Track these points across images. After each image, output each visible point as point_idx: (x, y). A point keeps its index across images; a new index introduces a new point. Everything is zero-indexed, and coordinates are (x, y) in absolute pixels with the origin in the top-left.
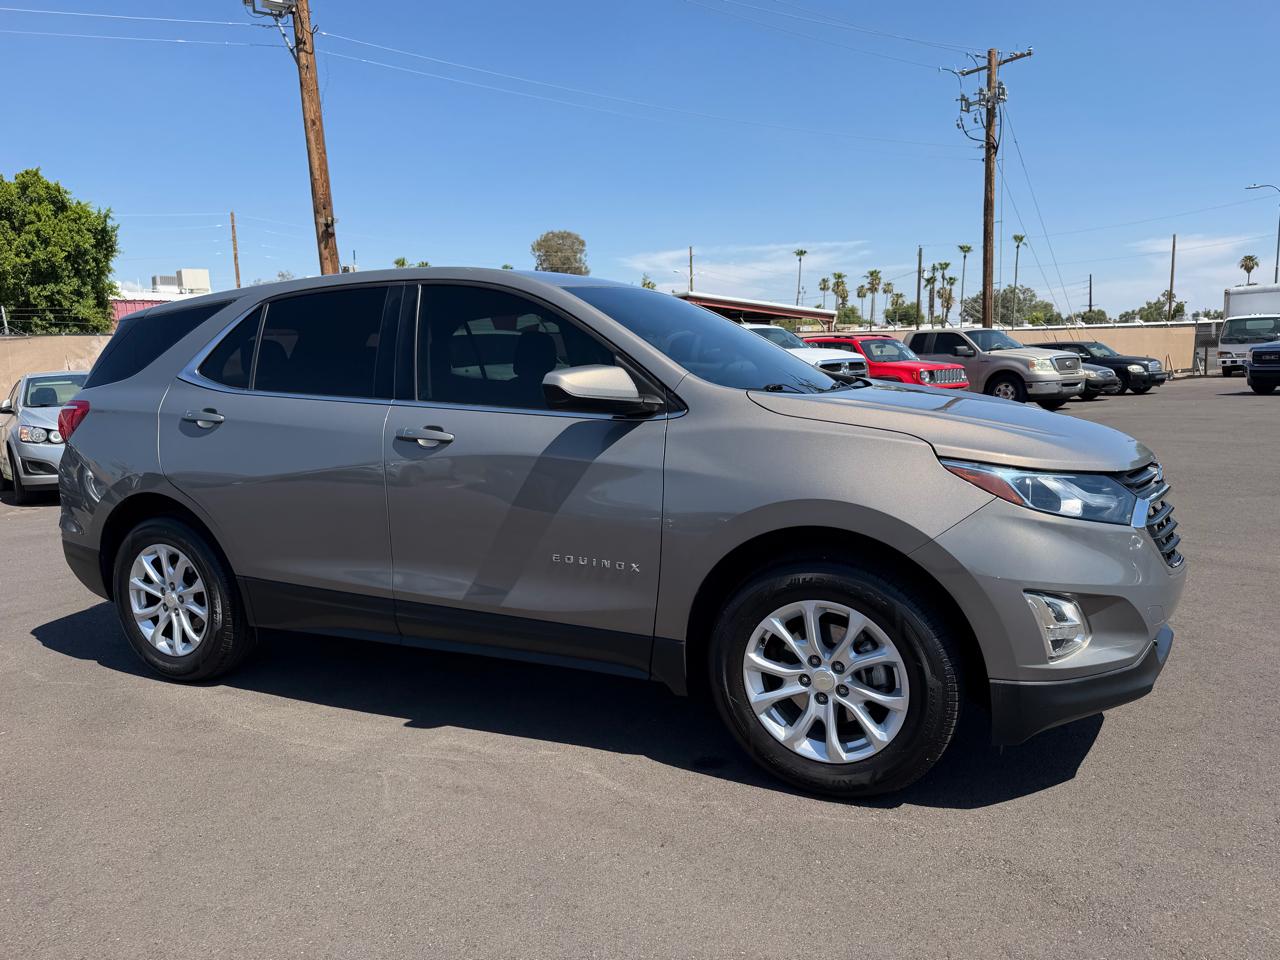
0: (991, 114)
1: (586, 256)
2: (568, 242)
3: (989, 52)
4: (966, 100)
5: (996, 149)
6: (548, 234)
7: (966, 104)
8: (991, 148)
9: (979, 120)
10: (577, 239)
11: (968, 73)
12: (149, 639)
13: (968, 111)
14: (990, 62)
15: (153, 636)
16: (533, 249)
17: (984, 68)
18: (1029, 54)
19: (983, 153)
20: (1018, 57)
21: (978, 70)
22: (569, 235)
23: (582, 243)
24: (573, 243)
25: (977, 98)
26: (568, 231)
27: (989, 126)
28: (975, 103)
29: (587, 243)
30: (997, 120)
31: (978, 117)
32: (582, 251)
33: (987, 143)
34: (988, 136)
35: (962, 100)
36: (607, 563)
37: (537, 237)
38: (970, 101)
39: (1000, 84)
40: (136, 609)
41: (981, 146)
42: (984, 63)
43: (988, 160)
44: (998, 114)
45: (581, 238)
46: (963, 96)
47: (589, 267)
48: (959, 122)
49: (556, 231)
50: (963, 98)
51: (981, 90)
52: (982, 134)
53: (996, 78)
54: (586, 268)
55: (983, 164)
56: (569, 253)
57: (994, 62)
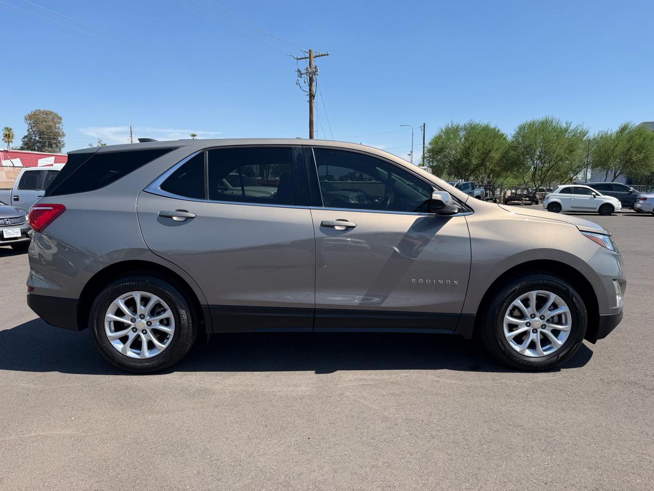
0: (311, 80)
1: (62, 126)
2: (50, 117)
3: (310, 50)
4: (300, 72)
5: (314, 97)
6: (36, 111)
7: (301, 74)
8: (312, 96)
9: (306, 82)
10: (56, 115)
11: (300, 59)
12: (120, 351)
13: (301, 77)
14: (310, 55)
15: (124, 349)
16: (26, 119)
17: (307, 58)
18: (327, 55)
19: (308, 98)
20: (323, 55)
21: (305, 58)
22: (51, 113)
23: (60, 118)
24: (54, 118)
25: (305, 71)
26: (50, 110)
27: (311, 85)
28: (304, 74)
29: (63, 118)
30: (314, 84)
31: (306, 80)
32: (60, 123)
33: (310, 94)
34: (310, 90)
35: (298, 71)
36: (441, 282)
37: (29, 112)
38: (302, 72)
39: (316, 67)
40: (109, 334)
41: (308, 95)
42: (308, 55)
43: (311, 102)
44: (315, 81)
45: (59, 115)
46: (298, 69)
47: (65, 133)
48: (297, 82)
49: (42, 109)
50: (299, 71)
51: (307, 68)
52: (307, 89)
53: (313, 64)
54: (63, 133)
55: (308, 104)
56: (51, 123)
57: (312, 56)
